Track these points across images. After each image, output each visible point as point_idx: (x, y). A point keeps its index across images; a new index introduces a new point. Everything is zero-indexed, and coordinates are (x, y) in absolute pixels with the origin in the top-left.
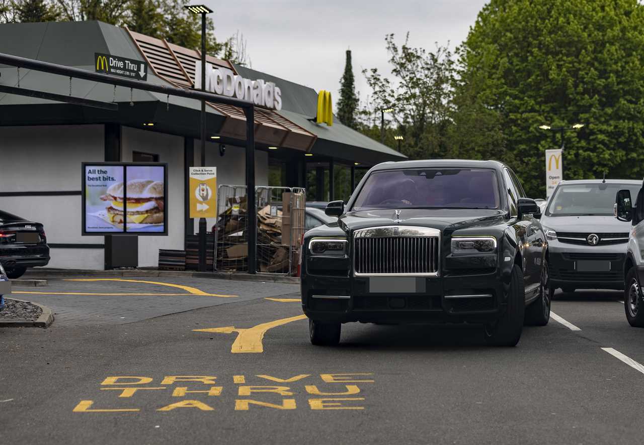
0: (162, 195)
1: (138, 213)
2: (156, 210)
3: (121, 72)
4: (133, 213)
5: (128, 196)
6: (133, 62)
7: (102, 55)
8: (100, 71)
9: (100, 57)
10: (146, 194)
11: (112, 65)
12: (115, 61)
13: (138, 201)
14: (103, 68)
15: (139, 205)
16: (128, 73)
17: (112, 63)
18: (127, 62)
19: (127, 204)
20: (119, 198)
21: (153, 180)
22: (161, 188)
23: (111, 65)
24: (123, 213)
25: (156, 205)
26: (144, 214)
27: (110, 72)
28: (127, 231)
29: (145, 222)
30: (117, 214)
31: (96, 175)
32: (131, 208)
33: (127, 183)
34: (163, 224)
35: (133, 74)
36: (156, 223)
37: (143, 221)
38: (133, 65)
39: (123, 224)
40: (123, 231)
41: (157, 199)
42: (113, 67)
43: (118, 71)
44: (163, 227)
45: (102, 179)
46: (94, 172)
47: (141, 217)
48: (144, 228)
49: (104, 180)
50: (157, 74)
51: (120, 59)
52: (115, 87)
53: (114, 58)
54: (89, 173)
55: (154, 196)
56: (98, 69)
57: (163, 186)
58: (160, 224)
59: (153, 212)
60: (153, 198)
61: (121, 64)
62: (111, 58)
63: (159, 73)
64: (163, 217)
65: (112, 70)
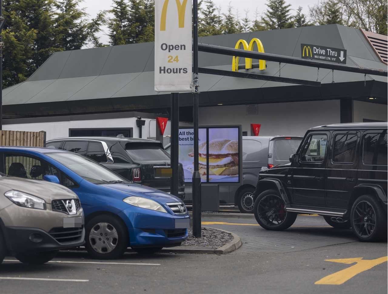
0: (237, 152)
1: (218, 166)
2: (232, 164)
3: (324, 58)
4: (214, 167)
5: (210, 153)
6: (333, 49)
7: (307, 46)
8: (306, 57)
9: (305, 46)
10: (224, 151)
11: (316, 53)
12: (318, 50)
13: (219, 156)
14: (307, 55)
15: (219, 160)
16: (329, 59)
17: (315, 51)
18: (328, 50)
19: (210, 160)
20: (203, 154)
21: (230, 140)
22: (236, 147)
23: (314, 52)
24: (206, 167)
25: (233, 160)
26: (223, 167)
27: (313, 58)
28: (210, 181)
29: (223, 174)
30: (202, 167)
31: (185, 136)
32: (212, 162)
33: (209, 142)
34: (238, 175)
35: (334, 59)
36: (232, 175)
37: (221, 173)
38: (334, 52)
39: (206, 176)
40: (206, 181)
41: (233, 155)
42: (316, 54)
43: (321, 57)
44: (237, 178)
45: (189, 139)
46: (184, 133)
47: (221, 170)
48: (223, 178)
49: (191, 140)
50: (383, 61)
51: (322, 48)
52: (319, 69)
53: (318, 47)
54: (180, 134)
55: (231, 152)
56: (303, 56)
57: (238, 144)
58: (235, 176)
59: (230, 165)
60: (230, 154)
61: (323, 52)
62: (314, 48)
63: (384, 60)
64: (238, 170)
65: (316, 57)
